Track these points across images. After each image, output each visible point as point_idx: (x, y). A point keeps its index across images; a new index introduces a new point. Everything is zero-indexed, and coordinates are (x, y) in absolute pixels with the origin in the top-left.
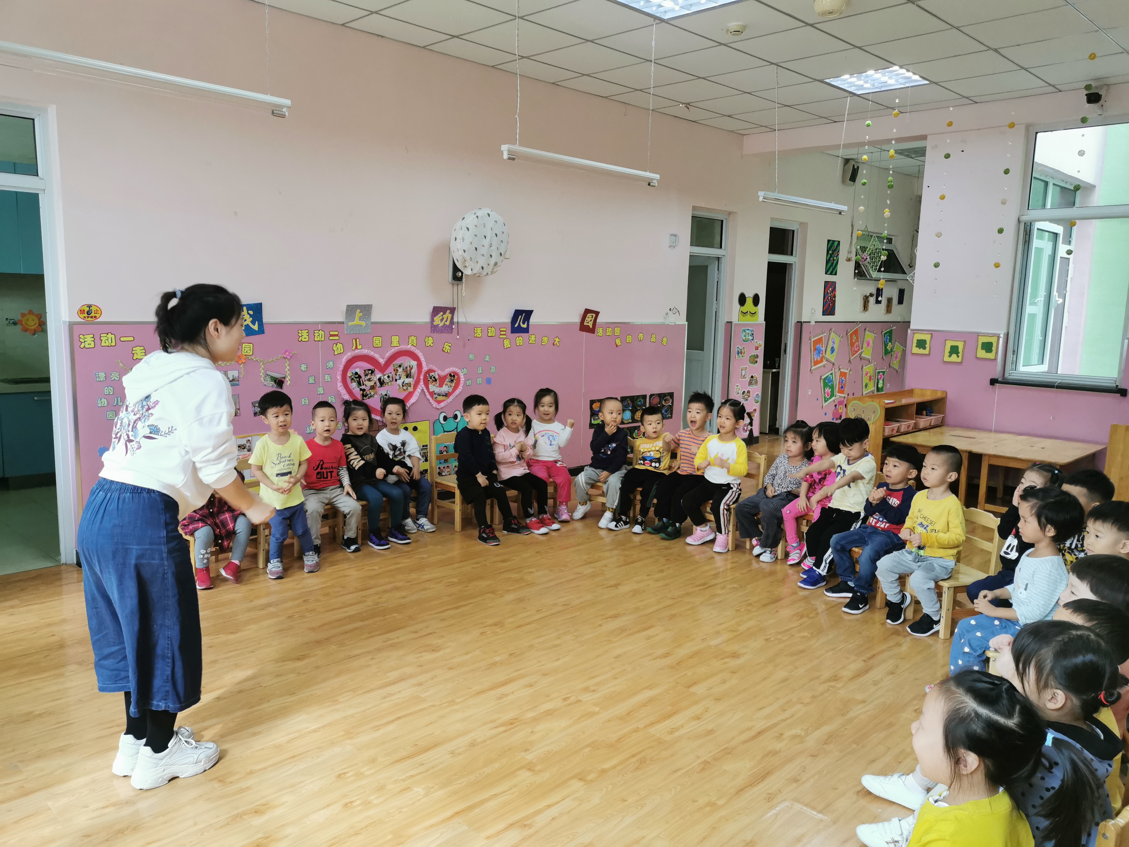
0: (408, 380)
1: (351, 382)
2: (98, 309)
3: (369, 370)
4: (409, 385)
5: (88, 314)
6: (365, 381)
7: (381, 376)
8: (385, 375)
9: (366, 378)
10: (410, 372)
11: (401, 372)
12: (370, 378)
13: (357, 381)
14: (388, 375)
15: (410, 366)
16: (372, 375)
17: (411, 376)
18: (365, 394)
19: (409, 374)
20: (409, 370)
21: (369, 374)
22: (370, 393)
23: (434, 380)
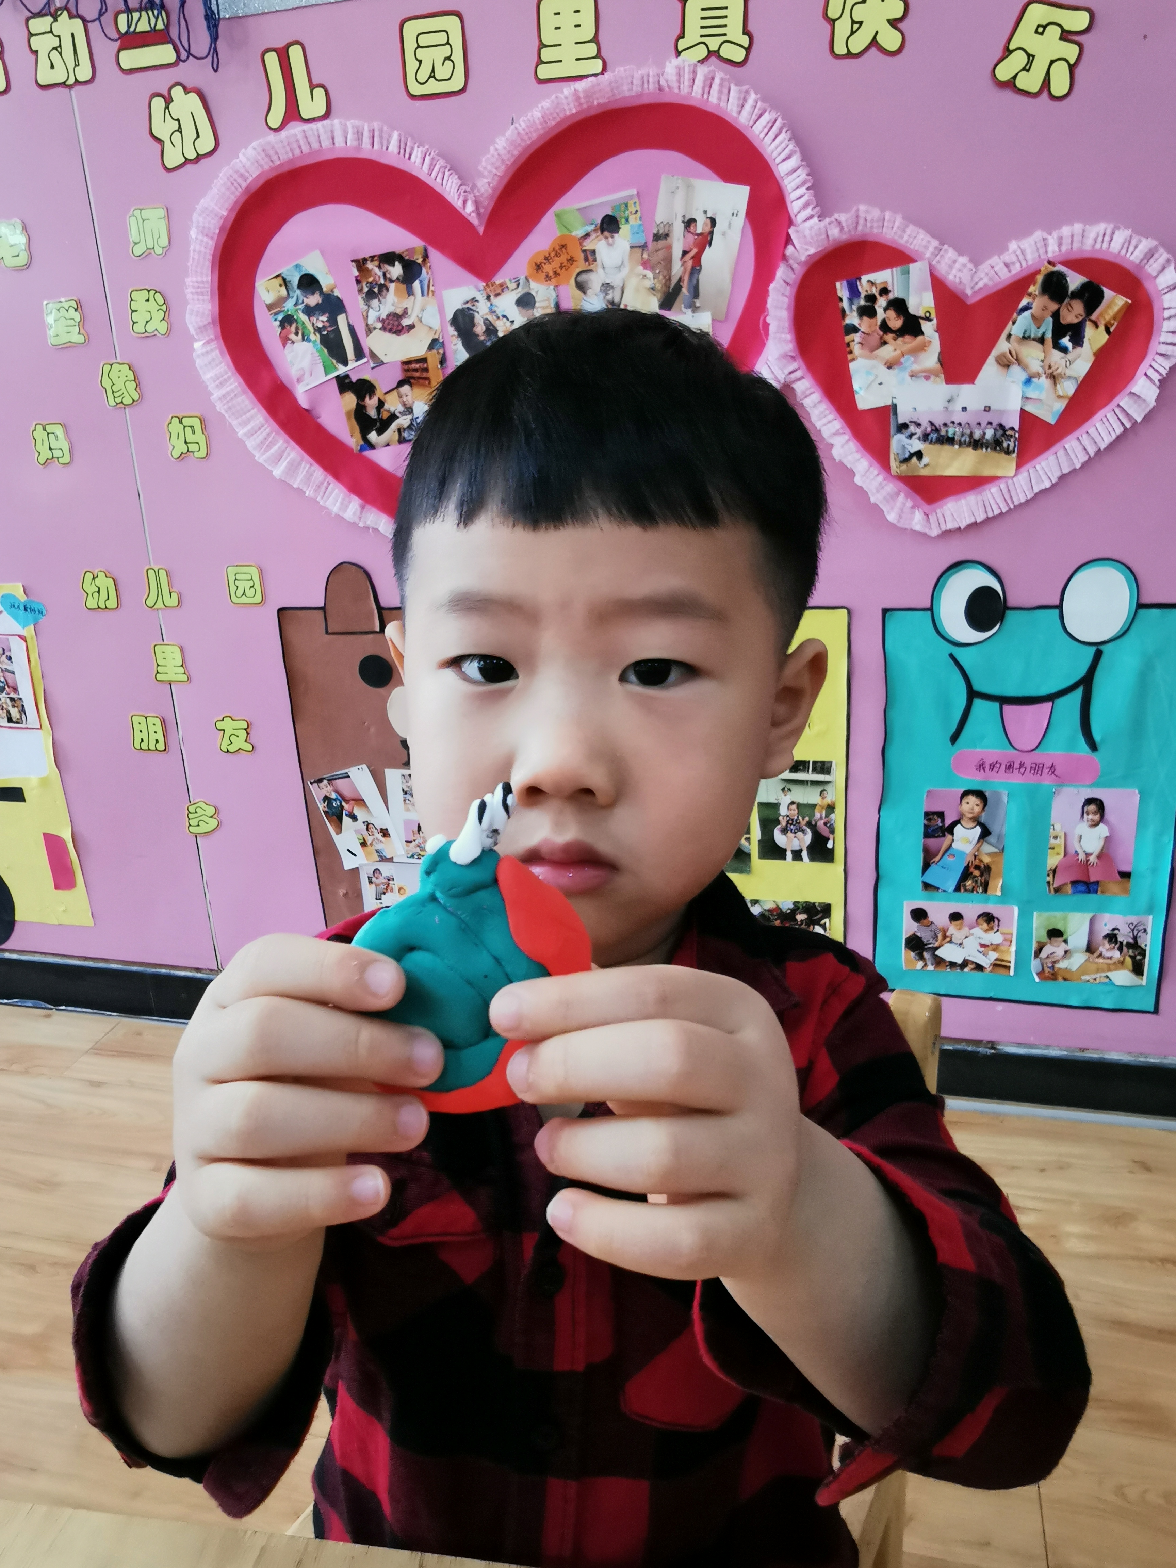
1: (285, 340)
3: (388, 258)
6: (369, 330)
7: (474, 300)
8: (503, 287)
9: (372, 316)
10: (690, 263)
11: (619, 268)
12: (399, 311)
13: (318, 330)
14: (520, 292)
15: (690, 223)
16: (410, 292)
17: (696, 293)
18: (372, 413)
19: (680, 280)
20: (685, 253)
21: (392, 287)
22: (409, 410)
23: (896, 323)
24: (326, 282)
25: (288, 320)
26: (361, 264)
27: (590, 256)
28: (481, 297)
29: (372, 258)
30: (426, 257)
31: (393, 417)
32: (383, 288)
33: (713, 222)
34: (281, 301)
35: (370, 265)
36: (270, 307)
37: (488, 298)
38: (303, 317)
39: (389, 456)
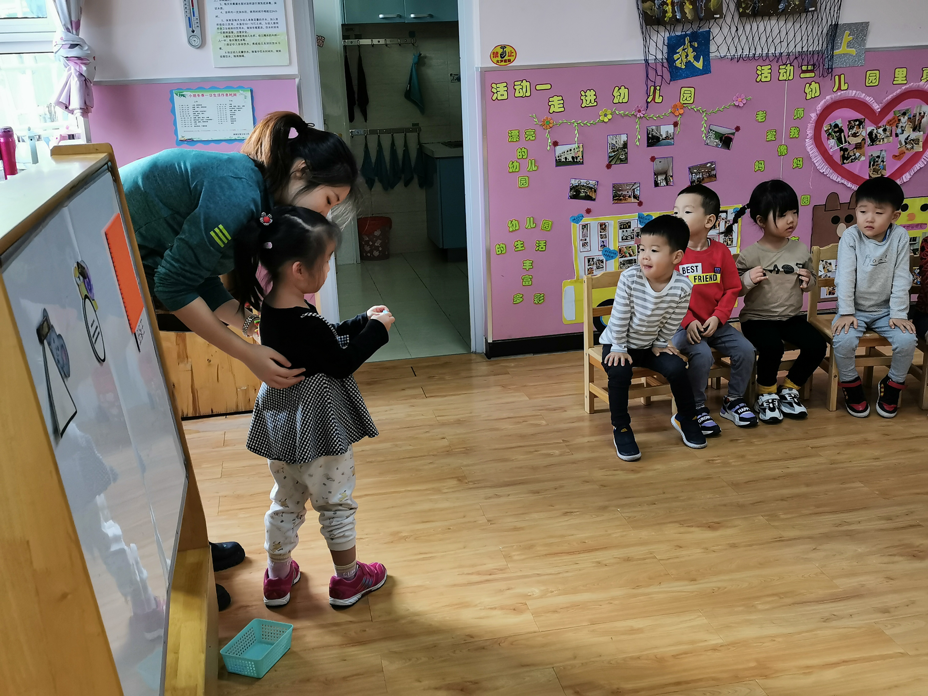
0: (914, 135)
1: (828, 139)
2: (513, 51)
3: (856, 120)
4: (916, 141)
5: (501, 57)
6: (849, 136)
7: (874, 130)
8: (880, 127)
9: (850, 133)
10: (919, 122)
11: (905, 123)
12: (856, 132)
13: (836, 136)
14: (884, 128)
15: (920, 113)
16: (860, 128)
17: (920, 128)
18: (846, 156)
19: (917, 125)
20: (918, 120)
21: (856, 126)
22: (855, 155)
24: (840, 125)
25: (830, 134)
26: (849, 122)
27: (900, 120)
28: (875, 129)
29: (852, 120)
30: (864, 120)
31: (851, 156)
32: (854, 127)
33: (925, 113)
34: (829, 130)
35: (851, 122)
36: (825, 131)
37: (877, 129)
38: (833, 133)
39: (848, 166)
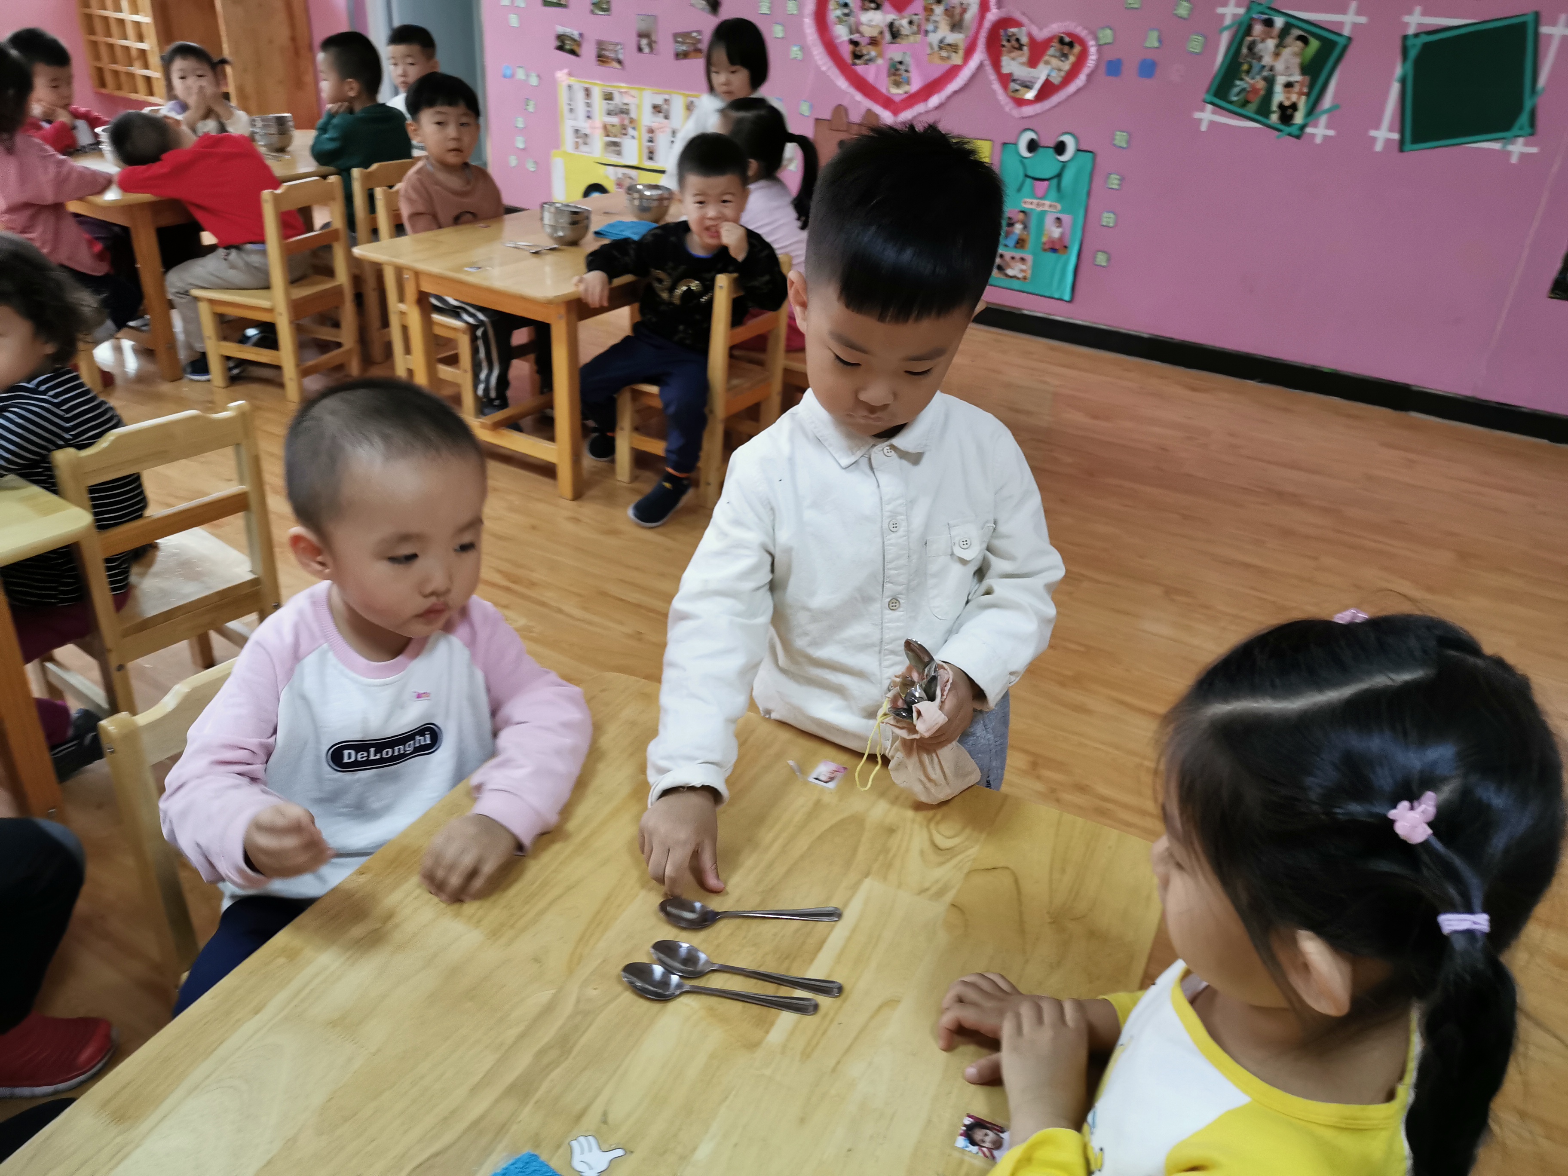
0: (953, 38)
1: (835, 23)
4: (953, 47)
6: (862, 24)
7: (895, 20)
8: (905, 17)
10: (960, 17)
11: (939, 16)
14: (910, 18)
15: (961, 4)
17: (961, 28)
18: (858, 53)
19: (957, 22)
20: (959, 14)
21: (871, 10)
22: (868, 54)
23: (1017, 45)
31: (864, 55)
33: (969, 6)
36: (832, 12)
37: (899, 20)
38: (842, 16)
39: (860, 69)
